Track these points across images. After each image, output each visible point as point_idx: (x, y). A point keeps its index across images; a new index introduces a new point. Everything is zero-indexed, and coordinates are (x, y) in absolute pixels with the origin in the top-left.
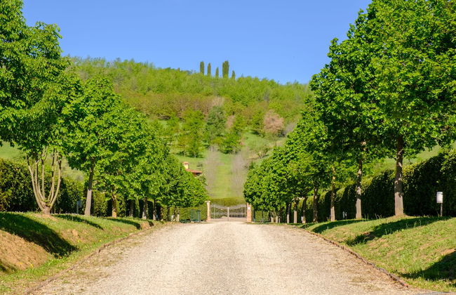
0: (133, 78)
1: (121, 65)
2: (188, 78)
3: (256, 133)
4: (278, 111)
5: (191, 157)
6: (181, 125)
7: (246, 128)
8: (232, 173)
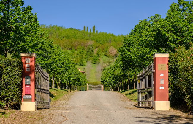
0: (57, 33)
1: (52, 27)
2: (79, 33)
3: (106, 56)
4: (114, 47)
5: (80, 65)
6: (76, 52)
7: (102, 54)
8: (96, 72)
